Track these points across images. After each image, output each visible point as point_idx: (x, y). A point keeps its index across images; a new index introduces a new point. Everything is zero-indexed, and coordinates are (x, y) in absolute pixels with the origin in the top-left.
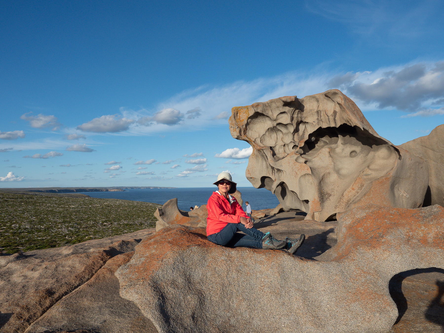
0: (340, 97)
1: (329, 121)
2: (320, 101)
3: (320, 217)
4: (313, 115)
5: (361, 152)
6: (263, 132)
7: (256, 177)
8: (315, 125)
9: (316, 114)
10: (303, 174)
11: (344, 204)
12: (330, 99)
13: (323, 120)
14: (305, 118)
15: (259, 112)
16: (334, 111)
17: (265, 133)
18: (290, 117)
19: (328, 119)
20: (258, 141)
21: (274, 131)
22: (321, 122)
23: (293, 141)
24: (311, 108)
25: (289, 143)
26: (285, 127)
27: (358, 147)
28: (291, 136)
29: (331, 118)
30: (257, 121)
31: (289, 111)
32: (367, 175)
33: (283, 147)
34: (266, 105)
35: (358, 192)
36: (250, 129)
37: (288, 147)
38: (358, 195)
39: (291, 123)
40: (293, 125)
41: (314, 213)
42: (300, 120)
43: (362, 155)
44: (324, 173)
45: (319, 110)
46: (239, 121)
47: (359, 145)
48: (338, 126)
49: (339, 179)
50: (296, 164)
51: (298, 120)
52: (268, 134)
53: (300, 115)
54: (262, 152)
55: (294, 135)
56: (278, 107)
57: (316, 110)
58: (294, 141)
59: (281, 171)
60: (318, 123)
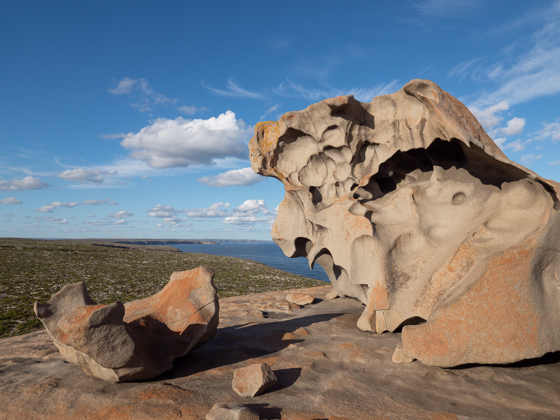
0: (433, 91)
1: (412, 138)
2: (398, 104)
3: (387, 320)
4: (387, 130)
5: (474, 194)
6: (303, 162)
7: (287, 239)
8: (390, 148)
9: (392, 128)
10: (358, 236)
11: (431, 300)
12: (415, 99)
13: (402, 138)
14: (373, 136)
15: (294, 128)
16: (422, 119)
17: (306, 164)
18: (345, 134)
19: (411, 133)
20: (295, 177)
21: (322, 160)
22: (400, 141)
23: (351, 177)
24: (383, 119)
25: (345, 179)
26: (338, 153)
27: (468, 185)
28: (348, 168)
29: (416, 132)
30: (295, 145)
31: (342, 124)
32: (481, 241)
33: (334, 187)
34: (304, 116)
35: (460, 277)
36: (283, 158)
37: (344, 186)
38: (460, 282)
39: (346, 145)
40: (352, 148)
41: (375, 311)
42: (364, 140)
43: (475, 200)
44: (399, 234)
45: (396, 120)
46: (265, 145)
47: (470, 182)
48: (427, 146)
49: (428, 247)
50: (349, 216)
51: (361, 140)
52: (312, 165)
53: (364, 130)
54: (296, 196)
55: (353, 167)
56: (323, 118)
57: (391, 122)
58: (353, 176)
59: (325, 229)
60: (395, 143)
